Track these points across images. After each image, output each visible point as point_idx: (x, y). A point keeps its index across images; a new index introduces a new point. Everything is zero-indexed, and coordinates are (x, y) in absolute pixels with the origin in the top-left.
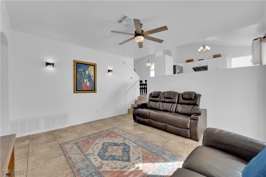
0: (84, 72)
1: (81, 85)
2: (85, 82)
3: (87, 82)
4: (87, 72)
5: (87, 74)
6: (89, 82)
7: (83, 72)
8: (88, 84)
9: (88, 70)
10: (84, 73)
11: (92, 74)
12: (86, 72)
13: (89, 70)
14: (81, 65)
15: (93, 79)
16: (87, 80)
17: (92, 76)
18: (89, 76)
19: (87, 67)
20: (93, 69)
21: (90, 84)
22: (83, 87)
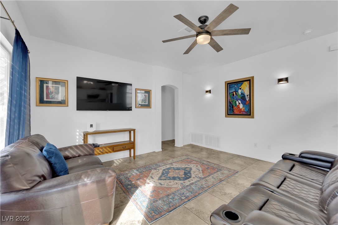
0: (236, 92)
1: (233, 109)
2: (238, 104)
3: (239, 104)
4: (240, 91)
5: (240, 94)
6: (243, 104)
7: (234, 93)
8: (241, 106)
9: (240, 89)
10: (236, 94)
11: (247, 93)
12: (238, 92)
13: (242, 89)
14: (232, 85)
15: (248, 99)
16: (240, 102)
17: (247, 96)
18: (242, 96)
19: (239, 85)
20: (248, 86)
21: (243, 106)
22: (235, 110)
